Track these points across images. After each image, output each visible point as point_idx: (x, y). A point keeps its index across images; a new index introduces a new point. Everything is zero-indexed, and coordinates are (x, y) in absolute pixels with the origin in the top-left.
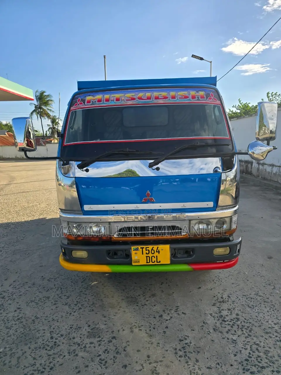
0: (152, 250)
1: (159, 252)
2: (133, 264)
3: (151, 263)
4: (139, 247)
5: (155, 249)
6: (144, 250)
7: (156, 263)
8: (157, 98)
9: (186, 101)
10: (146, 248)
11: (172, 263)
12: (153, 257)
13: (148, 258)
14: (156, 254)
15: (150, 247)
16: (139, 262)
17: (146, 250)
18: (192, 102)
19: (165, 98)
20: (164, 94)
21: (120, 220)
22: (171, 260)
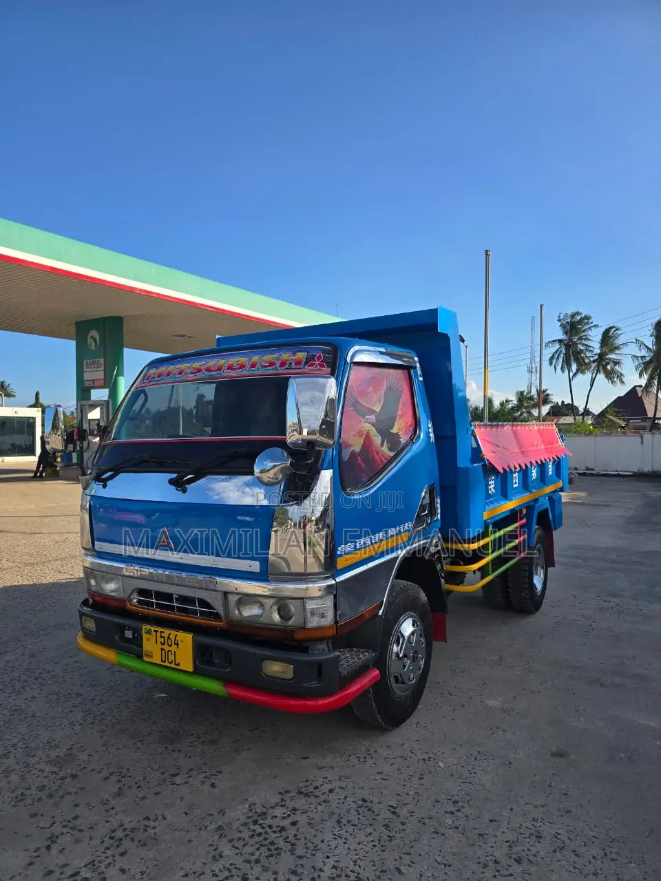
0: (168, 638)
1: (177, 644)
2: (145, 659)
3: (167, 664)
4: (153, 629)
5: (172, 637)
6: (158, 634)
7: (173, 666)
8: (230, 368)
9: (270, 371)
10: (161, 632)
11: (197, 672)
12: (170, 653)
13: (163, 651)
14: (174, 648)
15: (167, 632)
16: (151, 657)
17: (161, 637)
18: (279, 372)
19: (242, 366)
20: (243, 360)
21: (132, 574)
22: (195, 666)
